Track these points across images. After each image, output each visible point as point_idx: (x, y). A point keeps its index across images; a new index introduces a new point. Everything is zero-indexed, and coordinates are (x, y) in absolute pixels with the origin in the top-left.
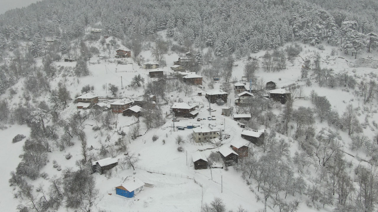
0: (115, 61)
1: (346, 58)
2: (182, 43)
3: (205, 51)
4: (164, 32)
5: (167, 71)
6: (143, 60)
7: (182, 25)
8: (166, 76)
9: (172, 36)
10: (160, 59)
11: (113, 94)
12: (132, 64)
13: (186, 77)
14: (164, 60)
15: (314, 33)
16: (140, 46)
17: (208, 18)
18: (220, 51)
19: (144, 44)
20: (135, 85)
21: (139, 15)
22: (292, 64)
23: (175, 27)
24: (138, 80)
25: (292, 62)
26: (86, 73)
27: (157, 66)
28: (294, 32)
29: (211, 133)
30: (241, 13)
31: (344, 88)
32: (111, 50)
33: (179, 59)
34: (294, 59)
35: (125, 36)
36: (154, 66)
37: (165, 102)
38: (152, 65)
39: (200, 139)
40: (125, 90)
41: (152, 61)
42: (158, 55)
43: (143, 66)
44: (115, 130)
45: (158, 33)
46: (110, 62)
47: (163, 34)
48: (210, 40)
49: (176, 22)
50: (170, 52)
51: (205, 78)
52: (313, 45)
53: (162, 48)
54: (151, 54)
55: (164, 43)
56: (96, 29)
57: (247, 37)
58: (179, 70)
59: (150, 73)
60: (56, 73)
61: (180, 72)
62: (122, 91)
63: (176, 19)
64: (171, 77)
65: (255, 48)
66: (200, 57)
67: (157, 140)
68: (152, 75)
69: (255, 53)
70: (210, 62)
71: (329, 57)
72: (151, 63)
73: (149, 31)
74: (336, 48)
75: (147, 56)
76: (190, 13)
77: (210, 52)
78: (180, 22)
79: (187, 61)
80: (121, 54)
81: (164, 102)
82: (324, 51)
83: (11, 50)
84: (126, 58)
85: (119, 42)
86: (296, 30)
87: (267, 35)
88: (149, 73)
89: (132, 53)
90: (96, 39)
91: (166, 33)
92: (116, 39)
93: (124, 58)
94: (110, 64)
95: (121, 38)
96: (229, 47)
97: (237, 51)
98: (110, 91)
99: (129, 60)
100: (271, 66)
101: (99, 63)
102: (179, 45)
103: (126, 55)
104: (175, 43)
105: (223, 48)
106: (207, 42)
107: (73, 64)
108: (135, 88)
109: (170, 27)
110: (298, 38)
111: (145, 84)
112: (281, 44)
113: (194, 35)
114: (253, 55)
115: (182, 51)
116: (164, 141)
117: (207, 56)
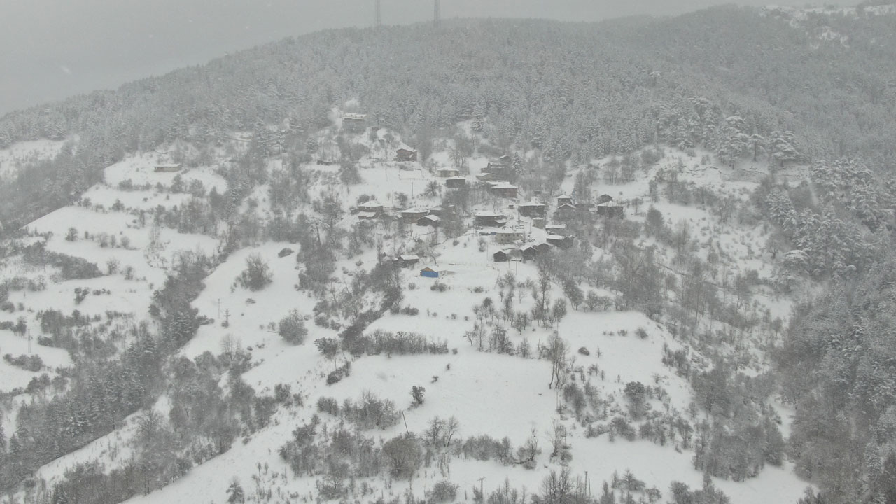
0: (396, 165)
1: (721, 169)
2: (495, 141)
3: (530, 154)
4: (468, 123)
5: (471, 179)
6: (435, 165)
7: (497, 113)
8: (469, 186)
9: (480, 131)
10: (461, 165)
11: (402, 204)
12: (420, 170)
13: (496, 187)
14: (467, 165)
15: (682, 132)
16: (430, 144)
17: (539, 103)
18: (549, 155)
19: (436, 141)
20: (430, 194)
21: (428, 93)
22: (645, 175)
23: (485, 116)
24: (433, 187)
25: (646, 173)
26: (357, 180)
27: (457, 173)
28: (659, 130)
29: (514, 235)
30: (588, 98)
31: (701, 206)
32: (388, 150)
33: (489, 164)
34: (650, 169)
35: (405, 129)
36: (453, 173)
37: (467, 215)
38: (450, 172)
39: (502, 240)
40: (416, 199)
41: (450, 167)
42: (458, 158)
43: (436, 173)
44: (409, 237)
45: (459, 124)
46: (388, 166)
47: (466, 127)
48: (538, 138)
49: (487, 108)
50: (476, 154)
51: (521, 190)
52: (681, 149)
53: (465, 148)
54: (448, 156)
55: (466, 140)
56: (354, 114)
57: (590, 135)
58: (488, 180)
59: (447, 181)
60: (312, 179)
61: (488, 182)
62: (413, 201)
63: (487, 103)
64: (476, 188)
65: (600, 151)
66: (519, 162)
67: (458, 245)
68: (450, 184)
69: (600, 158)
70: (533, 171)
71: (697, 166)
72: (448, 168)
73: (443, 121)
74: (711, 155)
75: (443, 159)
76: (511, 95)
77: (536, 156)
78: (493, 108)
79: (500, 167)
80: (403, 155)
81: (465, 214)
82: (693, 158)
83: (220, 145)
84: (411, 162)
85: (398, 138)
86: (661, 127)
87: (618, 133)
88: (445, 182)
89: (419, 156)
90: (360, 131)
91: (470, 125)
92: (392, 133)
93: (408, 162)
94: (389, 169)
95: (399, 130)
96: (563, 150)
97: (574, 155)
98: (398, 200)
99: (416, 164)
100: (615, 177)
101: (373, 167)
102: (490, 145)
103: (411, 157)
104: (484, 142)
105: (554, 151)
106: (533, 141)
107: (334, 169)
108: (430, 197)
109: (477, 117)
110: (663, 138)
111: (442, 193)
112: (636, 148)
113: (514, 129)
114: (594, 162)
115: (495, 153)
116: (465, 245)
117: (532, 162)
